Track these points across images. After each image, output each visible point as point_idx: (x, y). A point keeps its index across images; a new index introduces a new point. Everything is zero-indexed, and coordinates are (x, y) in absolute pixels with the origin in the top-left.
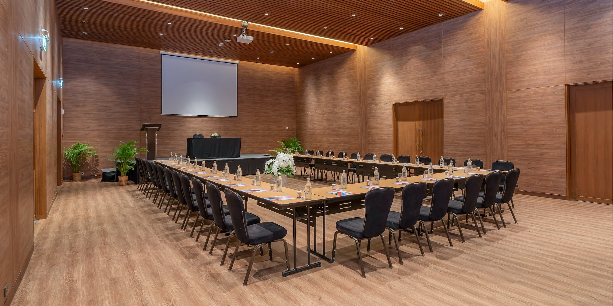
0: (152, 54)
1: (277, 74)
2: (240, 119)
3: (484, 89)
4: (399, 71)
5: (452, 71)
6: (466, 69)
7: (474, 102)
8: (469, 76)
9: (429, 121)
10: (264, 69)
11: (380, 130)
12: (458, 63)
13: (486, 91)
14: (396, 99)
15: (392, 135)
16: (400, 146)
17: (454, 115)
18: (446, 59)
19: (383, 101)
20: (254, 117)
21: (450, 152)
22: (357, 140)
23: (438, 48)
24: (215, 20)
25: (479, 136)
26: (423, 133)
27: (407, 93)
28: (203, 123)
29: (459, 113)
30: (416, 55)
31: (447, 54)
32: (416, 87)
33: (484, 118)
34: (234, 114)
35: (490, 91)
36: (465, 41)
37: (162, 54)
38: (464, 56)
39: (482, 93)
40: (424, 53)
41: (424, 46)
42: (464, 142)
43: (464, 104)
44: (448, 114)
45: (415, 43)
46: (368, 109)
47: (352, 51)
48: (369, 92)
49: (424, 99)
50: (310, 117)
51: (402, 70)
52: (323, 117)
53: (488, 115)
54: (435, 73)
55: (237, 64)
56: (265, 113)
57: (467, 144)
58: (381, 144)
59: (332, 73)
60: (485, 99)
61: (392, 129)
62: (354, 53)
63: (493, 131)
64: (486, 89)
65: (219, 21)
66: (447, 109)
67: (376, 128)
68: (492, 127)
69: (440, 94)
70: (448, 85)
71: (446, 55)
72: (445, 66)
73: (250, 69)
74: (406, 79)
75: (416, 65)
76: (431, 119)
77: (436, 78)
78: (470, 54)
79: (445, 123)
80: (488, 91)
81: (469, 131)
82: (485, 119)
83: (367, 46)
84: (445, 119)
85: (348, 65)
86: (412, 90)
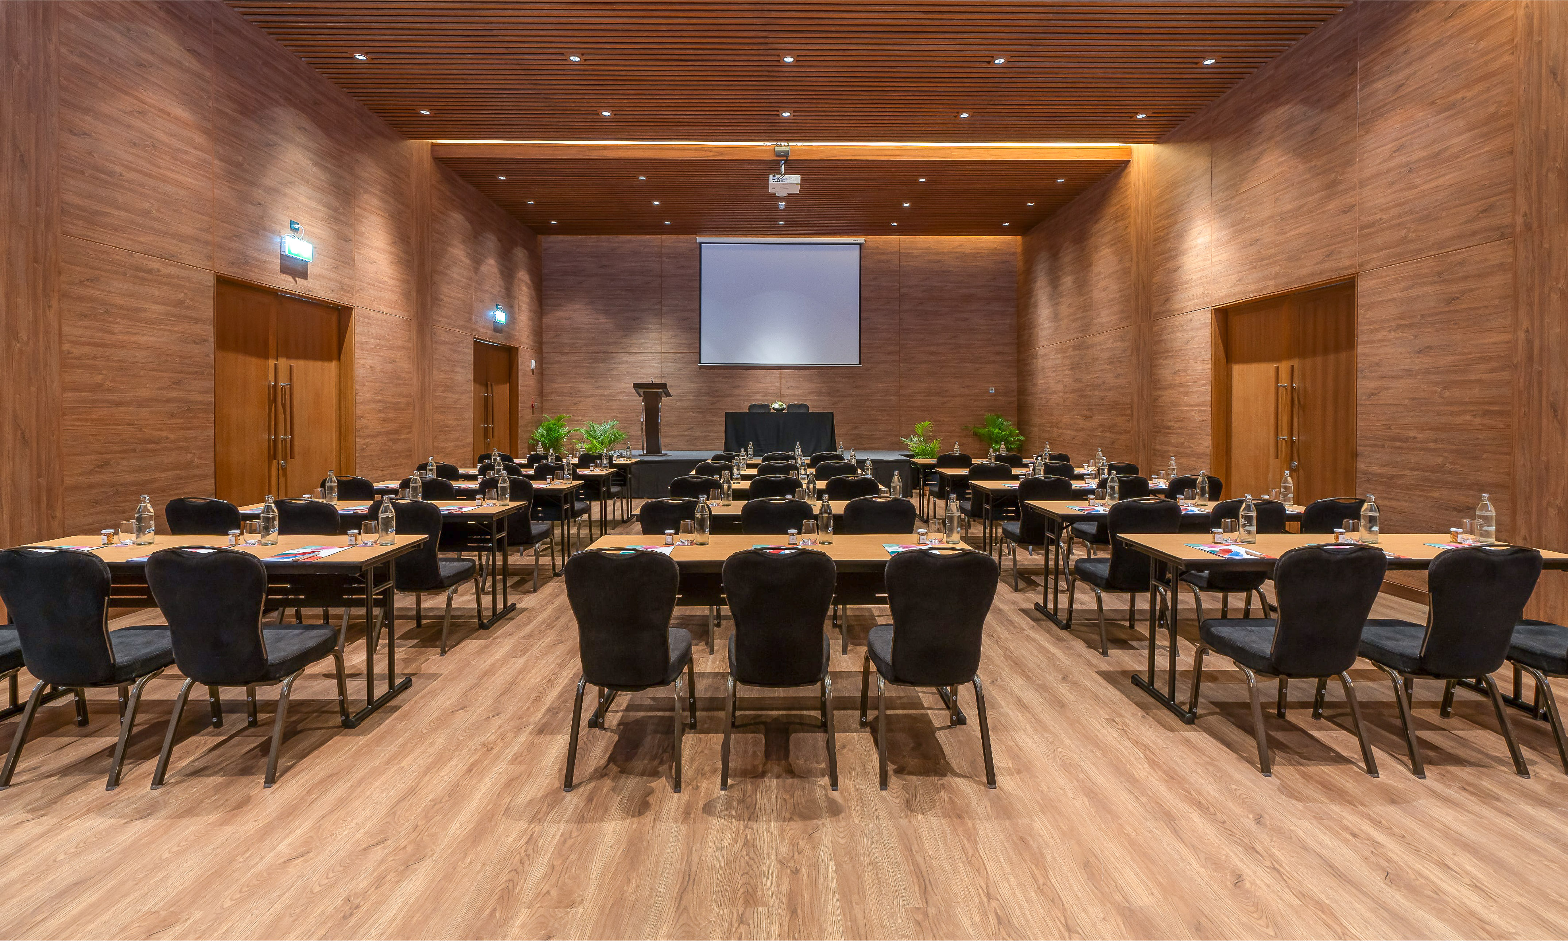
0: (682, 244)
1: (964, 256)
2: (868, 370)
3: (1507, 220)
4: (1229, 202)
5: (1388, 171)
6: (1438, 154)
7: (1465, 278)
8: (1448, 177)
9: (1319, 360)
10: (928, 248)
11: (1181, 393)
12: (1408, 138)
13: (1518, 229)
14: (1223, 293)
15: (1208, 408)
16: (1235, 441)
17: (1393, 335)
18: (1367, 132)
19: (1188, 303)
20: (901, 365)
21: (1376, 469)
22: (1129, 421)
23: (1344, 96)
24: (711, 154)
25: (1486, 413)
26: (1302, 403)
27: (1252, 268)
28: (784, 381)
29: (1410, 326)
30: (1278, 139)
31: (1373, 111)
32: (1276, 246)
33: (1508, 337)
34: (852, 358)
35: (1535, 225)
36: (1439, 44)
37: (701, 244)
38: (1434, 103)
39: (1502, 237)
40: (1298, 128)
41: (1302, 100)
42: (1428, 435)
43: (1428, 290)
44: (1372, 331)
45: (1274, 98)
46: (1156, 329)
47: (1120, 167)
48: (1156, 279)
49: (1296, 286)
50: (1040, 360)
51: (1237, 199)
52: (1064, 358)
53: (1526, 324)
54: (1331, 188)
55: (860, 245)
56: (932, 353)
57: (1435, 441)
58: (1182, 434)
59: (1081, 238)
60: (1511, 260)
61: (1209, 388)
62: (1127, 171)
63: (1544, 392)
64: (1520, 220)
65: (722, 154)
66: (1369, 314)
67: (1172, 386)
68: (1540, 373)
69: (1346, 262)
70: (1372, 224)
71: (1368, 117)
72: (1365, 156)
73: (893, 253)
74: (1247, 224)
75: (1276, 171)
76: (1326, 351)
77: (1333, 205)
78: (1456, 92)
79: (1361, 363)
80: (1528, 227)
81: (1447, 394)
82: (1510, 342)
83: (1155, 143)
84: (1361, 349)
85: (1113, 209)
86: (1263, 260)
